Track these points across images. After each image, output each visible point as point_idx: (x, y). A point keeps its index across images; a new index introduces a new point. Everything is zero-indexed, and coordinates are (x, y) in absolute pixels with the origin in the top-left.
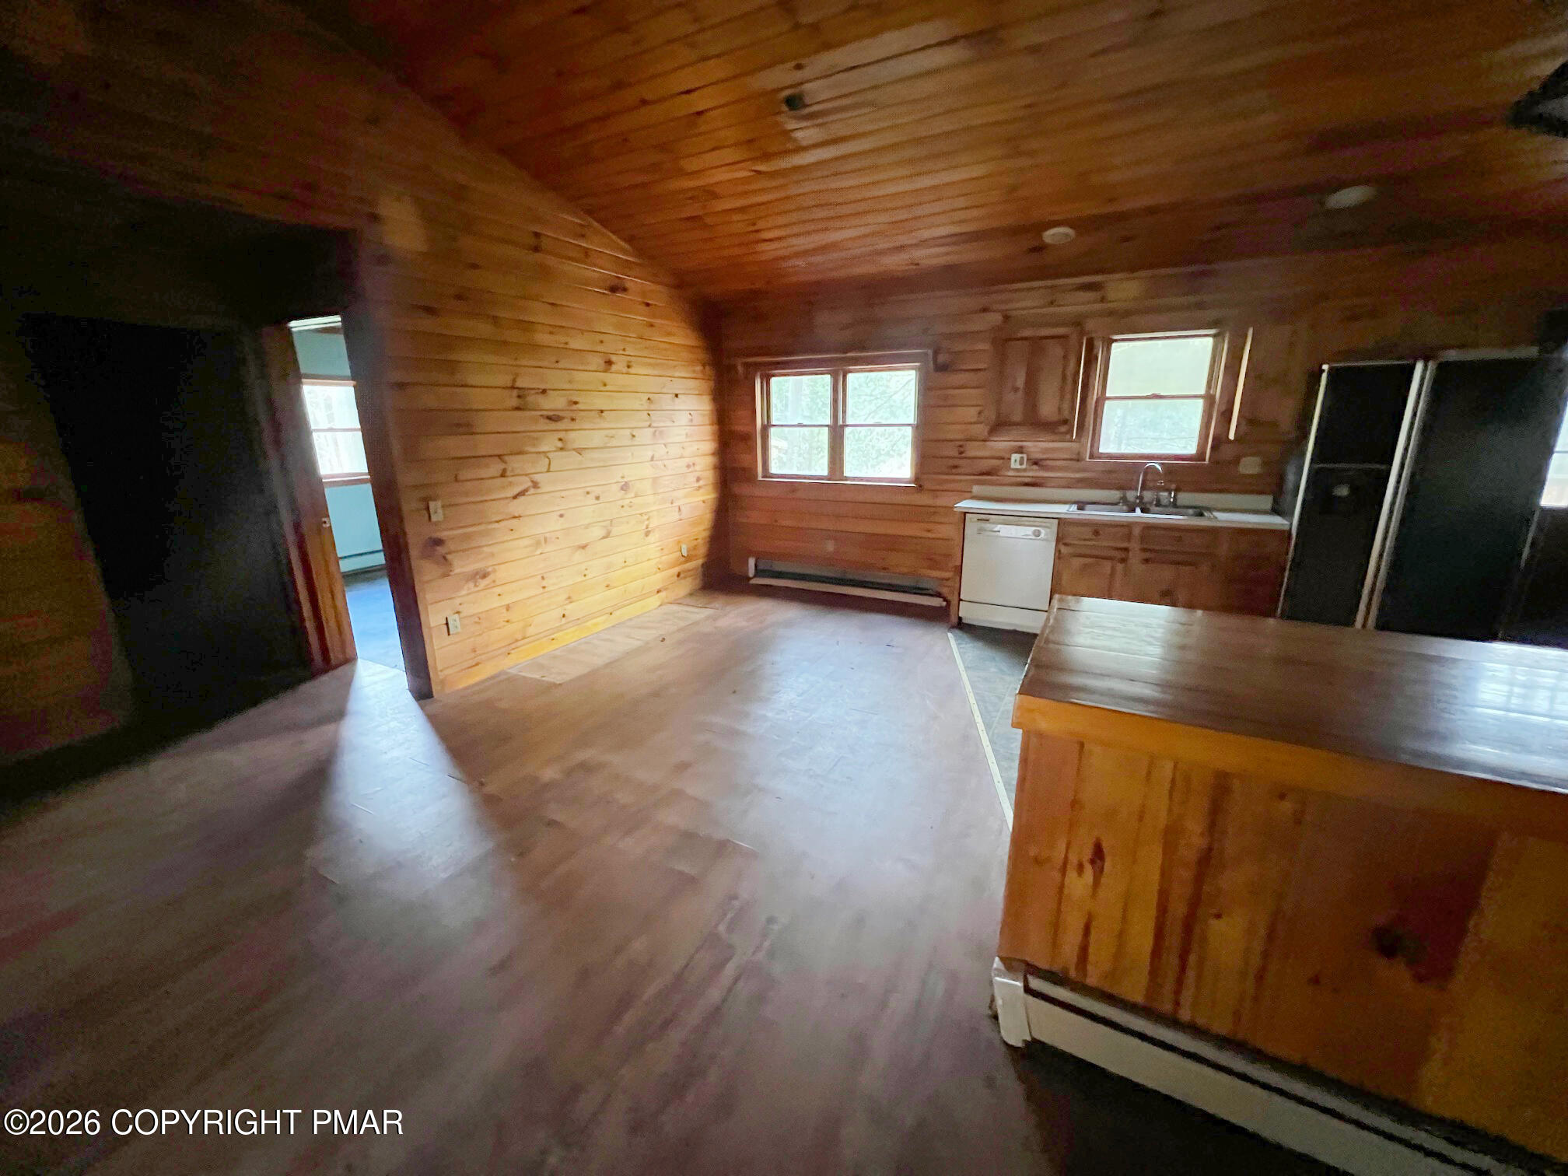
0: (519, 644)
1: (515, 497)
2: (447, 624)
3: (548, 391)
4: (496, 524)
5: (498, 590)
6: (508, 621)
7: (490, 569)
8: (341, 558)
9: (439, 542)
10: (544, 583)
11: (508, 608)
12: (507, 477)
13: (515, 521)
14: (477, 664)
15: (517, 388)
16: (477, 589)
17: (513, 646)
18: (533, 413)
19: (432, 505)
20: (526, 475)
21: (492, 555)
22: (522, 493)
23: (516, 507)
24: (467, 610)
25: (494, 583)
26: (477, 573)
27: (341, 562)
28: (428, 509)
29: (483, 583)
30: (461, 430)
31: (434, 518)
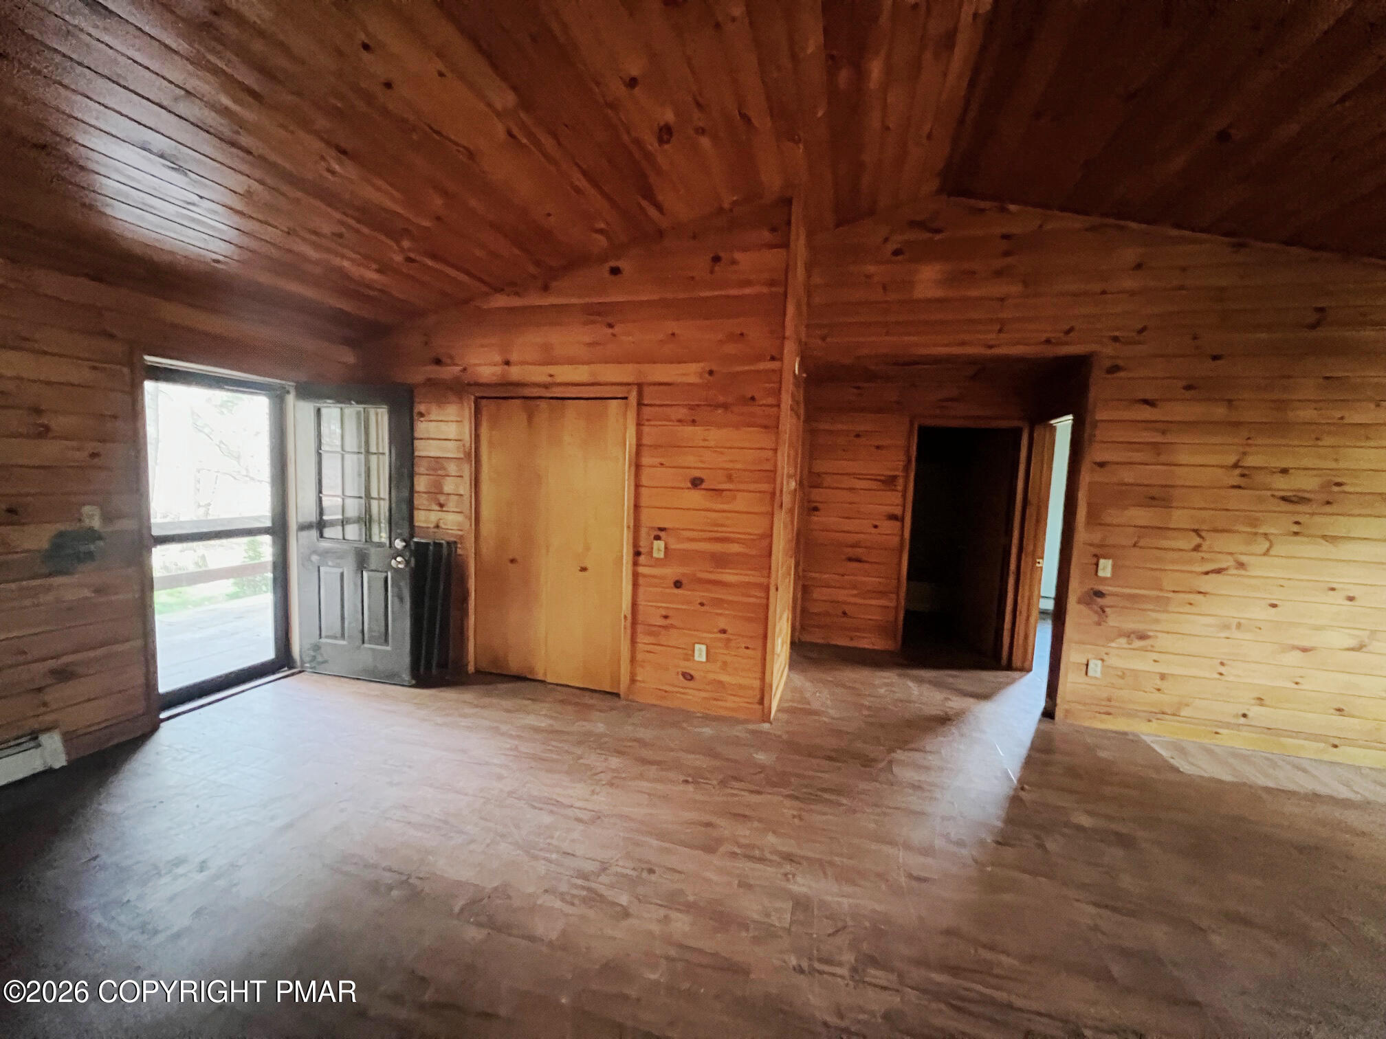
0: (1167, 717)
1: (1207, 573)
2: (1087, 665)
3: (1291, 471)
4: (1172, 594)
5: (1155, 656)
6: (1159, 690)
7: (1150, 634)
8: (1043, 597)
9: (1100, 594)
10: (1222, 669)
11: (1163, 677)
12: (1201, 551)
13: (1200, 597)
14: (1109, 714)
15: (1241, 467)
16: (1130, 646)
17: (1160, 716)
18: (1263, 492)
19: (1102, 561)
20: (1231, 554)
21: (1157, 621)
22: (1219, 571)
23: (1207, 583)
24: (1113, 661)
25: (1151, 649)
26: (1133, 633)
27: (1041, 600)
28: (1097, 565)
29: (1138, 644)
30: (1154, 503)
31: (1101, 574)
